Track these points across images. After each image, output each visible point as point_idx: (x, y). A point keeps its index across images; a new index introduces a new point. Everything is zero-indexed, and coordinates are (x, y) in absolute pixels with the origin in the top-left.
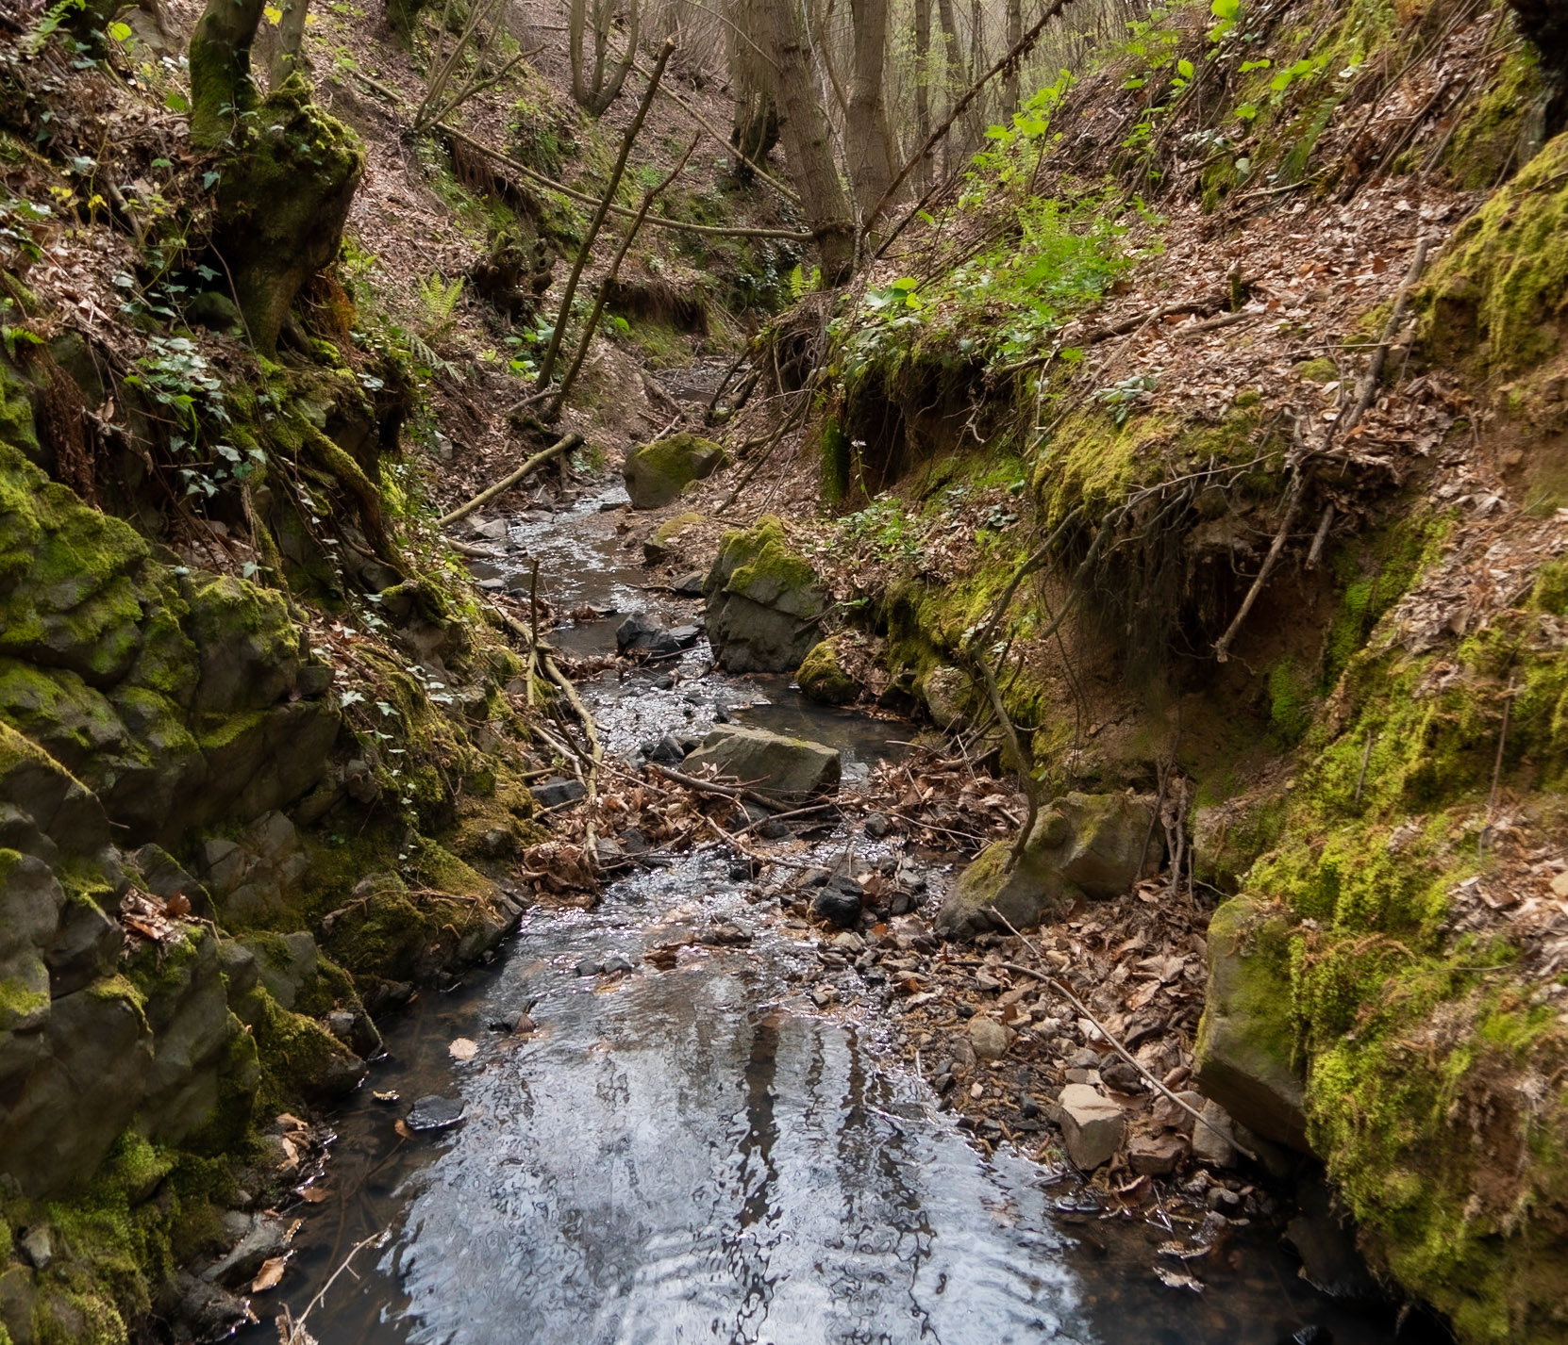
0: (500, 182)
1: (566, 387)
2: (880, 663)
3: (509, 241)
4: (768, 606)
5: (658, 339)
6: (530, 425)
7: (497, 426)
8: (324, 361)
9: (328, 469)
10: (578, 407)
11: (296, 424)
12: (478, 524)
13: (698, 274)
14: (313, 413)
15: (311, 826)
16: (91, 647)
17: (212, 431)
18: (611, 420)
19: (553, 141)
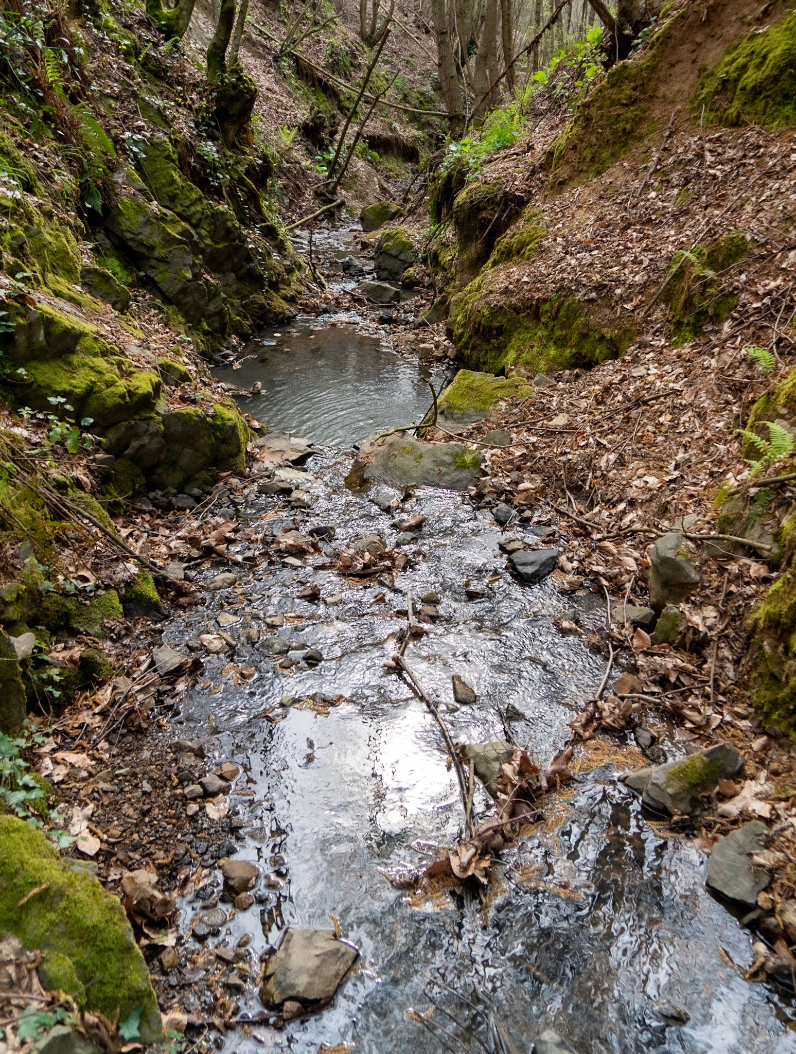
0: (320, 80)
1: (339, 179)
2: (428, 275)
3: (319, 112)
4: (396, 257)
5: (393, 164)
6: (322, 194)
7: (309, 194)
8: (244, 153)
9: (245, 186)
10: (346, 190)
11: (236, 171)
12: (298, 232)
13: (415, 132)
14: (241, 169)
15: (240, 279)
16: (191, 216)
17: (216, 170)
18: (361, 197)
19: (347, 61)
